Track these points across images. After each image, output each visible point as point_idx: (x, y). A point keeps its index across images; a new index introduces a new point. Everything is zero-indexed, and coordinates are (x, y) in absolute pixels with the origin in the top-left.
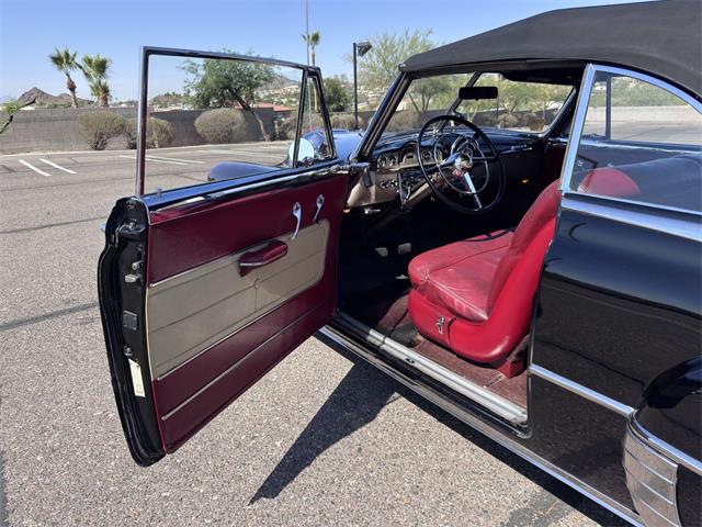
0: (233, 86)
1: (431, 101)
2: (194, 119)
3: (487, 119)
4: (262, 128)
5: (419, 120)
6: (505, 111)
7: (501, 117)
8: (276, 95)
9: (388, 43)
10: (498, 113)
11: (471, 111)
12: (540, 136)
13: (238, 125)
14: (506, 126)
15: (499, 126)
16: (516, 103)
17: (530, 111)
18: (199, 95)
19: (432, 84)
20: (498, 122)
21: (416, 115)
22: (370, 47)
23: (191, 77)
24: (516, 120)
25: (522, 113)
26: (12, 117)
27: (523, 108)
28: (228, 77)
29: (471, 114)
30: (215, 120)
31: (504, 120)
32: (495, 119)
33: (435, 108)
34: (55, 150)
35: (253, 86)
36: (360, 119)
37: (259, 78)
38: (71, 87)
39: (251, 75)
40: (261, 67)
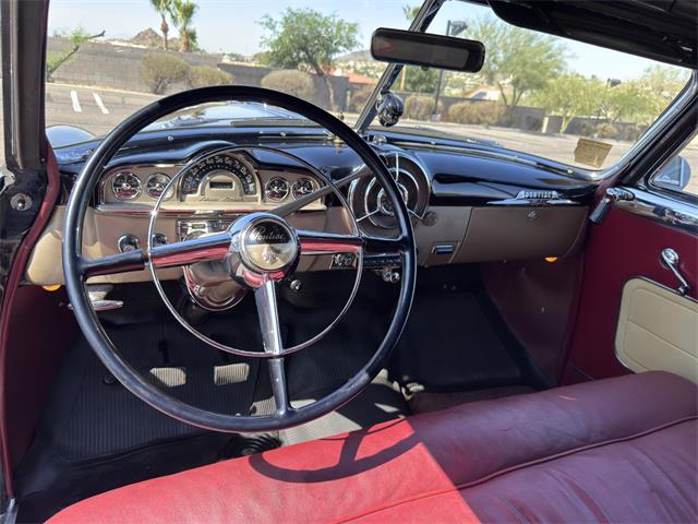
0: (310, 48)
1: (523, 96)
2: (262, 76)
3: (584, 126)
4: (332, 97)
5: (506, 114)
6: (606, 121)
7: (601, 126)
8: (373, 68)
9: (489, 26)
10: (598, 121)
11: (568, 114)
12: (594, 176)
13: (305, 91)
14: (603, 137)
15: (596, 135)
16: (620, 114)
17: (635, 124)
18: (274, 52)
19: (526, 78)
20: (596, 131)
21: (503, 109)
22: (465, 27)
23: (268, 33)
24: (615, 131)
25: (625, 125)
26: (77, 48)
27: (626, 119)
28: (305, 38)
29: (567, 118)
30: (282, 80)
31: (603, 130)
32: (593, 127)
33: (528, 105)
34: (116, 88)
35: (330, 51)
36: (440, 103)
37: (339, 43)
38: (165, 29)
39: (331, 40)
40: (343, 33)
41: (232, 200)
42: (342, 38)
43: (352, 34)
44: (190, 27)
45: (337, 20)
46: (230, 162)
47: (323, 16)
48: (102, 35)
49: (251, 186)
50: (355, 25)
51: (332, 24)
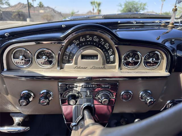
23: (120, 8)
37: (140, 9)
38: (93, 10)
39: (138, 8)
40: (142, 6)
41: (97, 68)
42: (141, 8)
43: (144, 6)
44: (100, 9)
45: (140, 3)
46: (97, 40)
47: (136, 2)
48: (78, 12)
49: (112, 57)
50: (146, 4)
51: (139, 4)
